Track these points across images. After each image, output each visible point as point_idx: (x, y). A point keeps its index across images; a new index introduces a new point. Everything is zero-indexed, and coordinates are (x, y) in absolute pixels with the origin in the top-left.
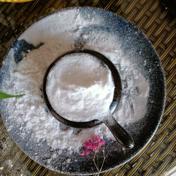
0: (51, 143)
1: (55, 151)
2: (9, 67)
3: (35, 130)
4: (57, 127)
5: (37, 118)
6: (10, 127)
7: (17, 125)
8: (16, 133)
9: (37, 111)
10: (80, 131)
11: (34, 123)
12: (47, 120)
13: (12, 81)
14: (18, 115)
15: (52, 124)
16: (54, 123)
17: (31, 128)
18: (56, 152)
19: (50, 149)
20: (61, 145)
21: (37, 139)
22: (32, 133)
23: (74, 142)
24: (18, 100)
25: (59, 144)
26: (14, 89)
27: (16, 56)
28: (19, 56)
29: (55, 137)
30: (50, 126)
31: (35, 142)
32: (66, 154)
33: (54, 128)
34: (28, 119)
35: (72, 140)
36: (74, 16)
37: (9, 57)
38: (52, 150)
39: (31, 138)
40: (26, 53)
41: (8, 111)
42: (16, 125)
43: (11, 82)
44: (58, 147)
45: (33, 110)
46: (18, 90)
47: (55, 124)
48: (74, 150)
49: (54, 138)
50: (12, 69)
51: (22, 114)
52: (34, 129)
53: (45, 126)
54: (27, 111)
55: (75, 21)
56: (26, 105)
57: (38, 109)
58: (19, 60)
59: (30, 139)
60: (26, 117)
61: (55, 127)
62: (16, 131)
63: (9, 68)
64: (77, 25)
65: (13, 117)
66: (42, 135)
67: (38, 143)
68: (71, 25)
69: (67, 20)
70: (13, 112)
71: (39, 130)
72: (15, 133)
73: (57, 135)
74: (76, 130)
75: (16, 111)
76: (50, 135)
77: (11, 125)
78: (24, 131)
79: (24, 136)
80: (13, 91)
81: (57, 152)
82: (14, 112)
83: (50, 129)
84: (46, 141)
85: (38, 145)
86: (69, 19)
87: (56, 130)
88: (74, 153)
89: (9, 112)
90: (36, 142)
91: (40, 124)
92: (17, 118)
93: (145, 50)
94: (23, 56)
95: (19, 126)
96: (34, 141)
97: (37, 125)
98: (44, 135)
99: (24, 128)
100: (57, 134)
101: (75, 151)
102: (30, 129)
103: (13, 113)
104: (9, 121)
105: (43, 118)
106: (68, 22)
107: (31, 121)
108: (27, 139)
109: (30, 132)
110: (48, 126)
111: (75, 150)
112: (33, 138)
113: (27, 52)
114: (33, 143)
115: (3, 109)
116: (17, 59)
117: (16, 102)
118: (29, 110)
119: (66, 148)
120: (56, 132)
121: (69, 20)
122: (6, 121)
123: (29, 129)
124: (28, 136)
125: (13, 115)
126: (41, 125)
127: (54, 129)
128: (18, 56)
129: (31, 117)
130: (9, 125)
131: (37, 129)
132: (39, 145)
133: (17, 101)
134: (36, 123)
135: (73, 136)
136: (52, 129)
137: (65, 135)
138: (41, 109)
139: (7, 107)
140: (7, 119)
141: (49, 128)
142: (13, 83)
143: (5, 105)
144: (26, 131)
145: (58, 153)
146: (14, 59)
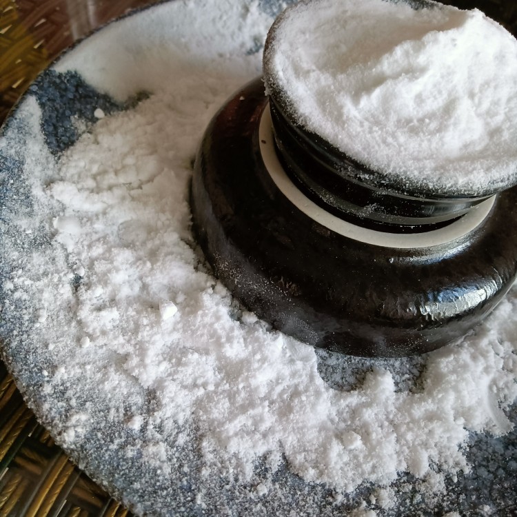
0: (321, 463)
1: (359, 504)
2: (22, 163)
3: (213, 421)
4: (312, 378)
5: (204, 358)
6: (78, 421)
7: (109, 409)
8: (117, 451)
9: (198, 324)
10: (421, 372)
11: (195, 385)
12: (254, 353)
13: (42, 222)
14: (100, 364)
15: (286, 371)
16: (292, 361)
17: (188, 412)
18: (364, 504)
19: (330, 499)
20: (374, 461)
21: (239, 465)
22: (199, 438)
23: (426, 426)
24: (85, 295)
25: (361, 456)
26: (59, 254)
27: (51, 129)
28: (61, 130)
29: (322, 428)
30: (278, 380)
31: (236, 480)
32: (418, 498)
33: (301, 388)
34: (160, 375)
35: (413, 421)
36: (240, 8)
37: (21, 127)
38: (340, 499)
39: (204, 464)
40: (90, 123)
41: (47, 346)
42: (103, 411)
43: (38, 225)
44: (366, 476)
45: (176, 323)
46: (79, 254)
47: (299, 365)
48: (445, 467)
49: (323, 434)
50: (37, 173)
51: (122, 351)
52: (205, 417)
53: (257, 388)
54: (147, 339)
55: (243, 23)
56: (131, 312)
57: (200, 312)
58: (62, 145)
59: (205, 472)
60: (148, 361)
61: (305, 379)
62: (112, 441)
63: (25, 166)
64: (253, 34)
65: (77, 371)
66: (258, 436)
67: (253, 486)
68: (235, 37)
69: (217, 20)
70: (71, 351)
71: (231, 413)
72: (114, 447)
73: (332, 421)
74: (403, 374)
75: (87, 343)
76: (300, 425)
77: (77, 413)
78: (158, 436)
79: (164, 458)
80: (54, 259)
81: (374, 502)
82: (78, 350)
83: (285, 396)
84: (287, 464)
85: (261, 494)
86: (225, 18)
87: (318, 394)
88: (455, 480)
89: (51, 347)
90: (240, 477)
91: (227, 387)
92: (99, 375)
94: (80, 132)
95: (121, 415)
96: (232, 479)
97: (215, 392)
98: (265, 436)
99: (151, 422)
100: (327, 412)
101: (454, 471)
102: (186, 421)
103: (72, 354)
104: (61, 394)
105: (236, 350)
106: (223, 27)
107: (179, 376)
108: (186, 474)
109: (188, 435)
110: (272, 385)
111: (451, 463)
112: (219, 465)
113: (94, 120)
114: (228, 487)
115: (15, 333)
116: (53, 140)
117: (79, 302)
118: (155, 329)
119: (403, 468)
120: (321, 400)
121: (225, 22)
122: (47, 389)
123: (181, 422)
124: (187, 455)
125: (74, 363)
126: (235, 389)
127: (306, 391)
128: (55, 128)
129: (174, 361)
130: (67, 411)
131: (220, 409)
132: (263, 490)
133: (81, 298)
134: (205, 385)
135: (404, 401)
136: (296, 393)
137: (368, 405)
138: (215, 308)
139: (37, 325)
140: (48, 382)
141: (280, 395)
142: (47, 226)
143: (26, 317)
144: (165, 433)
145: (377, 507)
146: (41, 137)
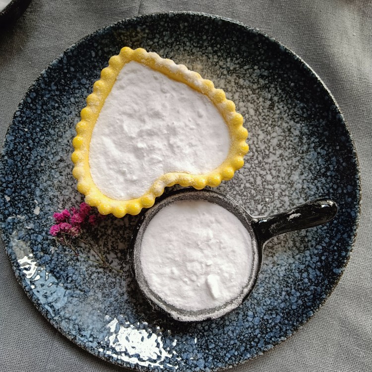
93: (299, 85)
